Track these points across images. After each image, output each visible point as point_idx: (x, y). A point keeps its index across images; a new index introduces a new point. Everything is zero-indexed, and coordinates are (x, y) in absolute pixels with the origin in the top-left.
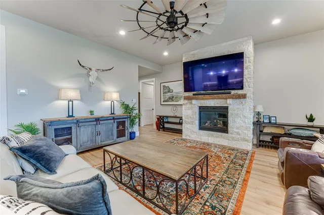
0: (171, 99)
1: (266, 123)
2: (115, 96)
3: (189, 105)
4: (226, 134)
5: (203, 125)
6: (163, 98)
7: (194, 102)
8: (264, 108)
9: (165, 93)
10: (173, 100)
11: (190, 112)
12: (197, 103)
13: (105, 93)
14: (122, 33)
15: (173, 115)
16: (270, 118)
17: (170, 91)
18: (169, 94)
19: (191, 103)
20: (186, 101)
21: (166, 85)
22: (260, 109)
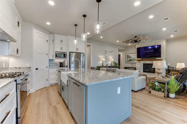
0: (130, 60)
1: (172, 70)
2: (113, 60)
3: (139, 63)
4: (154, 74)
5: (145, 70)
6: (127, 60)
7: (141, 62)
8: (171, 64)
9: (128, 58)
10: (131, 61)
11: (139, 66)
12: (142, 62)
13: (110, 59)
14: (118, 41)
15: (131, 67)
16: (173, 68)
17: (130, 57)
18: (129, 59)
19: (140, 62)
20: (138, 62)
21: (128, 55)
22: (169, 65)
